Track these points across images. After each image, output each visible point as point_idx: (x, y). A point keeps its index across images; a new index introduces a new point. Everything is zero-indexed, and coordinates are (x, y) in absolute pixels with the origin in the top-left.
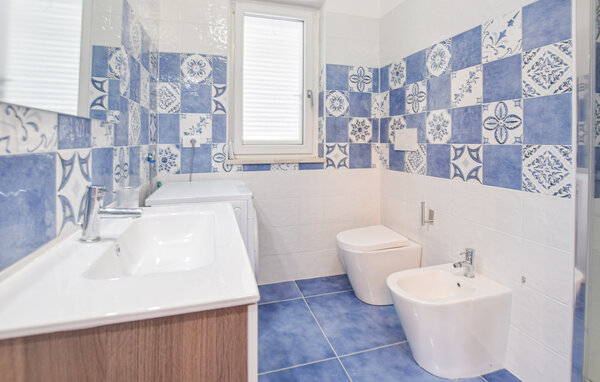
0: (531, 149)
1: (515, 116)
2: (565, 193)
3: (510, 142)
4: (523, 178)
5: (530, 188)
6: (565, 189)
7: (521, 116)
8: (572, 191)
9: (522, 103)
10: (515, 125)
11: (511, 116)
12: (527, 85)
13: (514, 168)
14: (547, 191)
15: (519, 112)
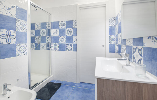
0: (19, 45)
1: (13, 35)
2: (26, 54)
3: (12, 43)
4: (17, 53)
5: (19, 55)
6: (26, 53)
7: (15, 36)
8: (27, 53)
9: (16, 32)
10: (14, 38)
11: (12, 35)
12: (17, 28)
13: (14, 51)
14: (23, 54)
15: (15, 34)
